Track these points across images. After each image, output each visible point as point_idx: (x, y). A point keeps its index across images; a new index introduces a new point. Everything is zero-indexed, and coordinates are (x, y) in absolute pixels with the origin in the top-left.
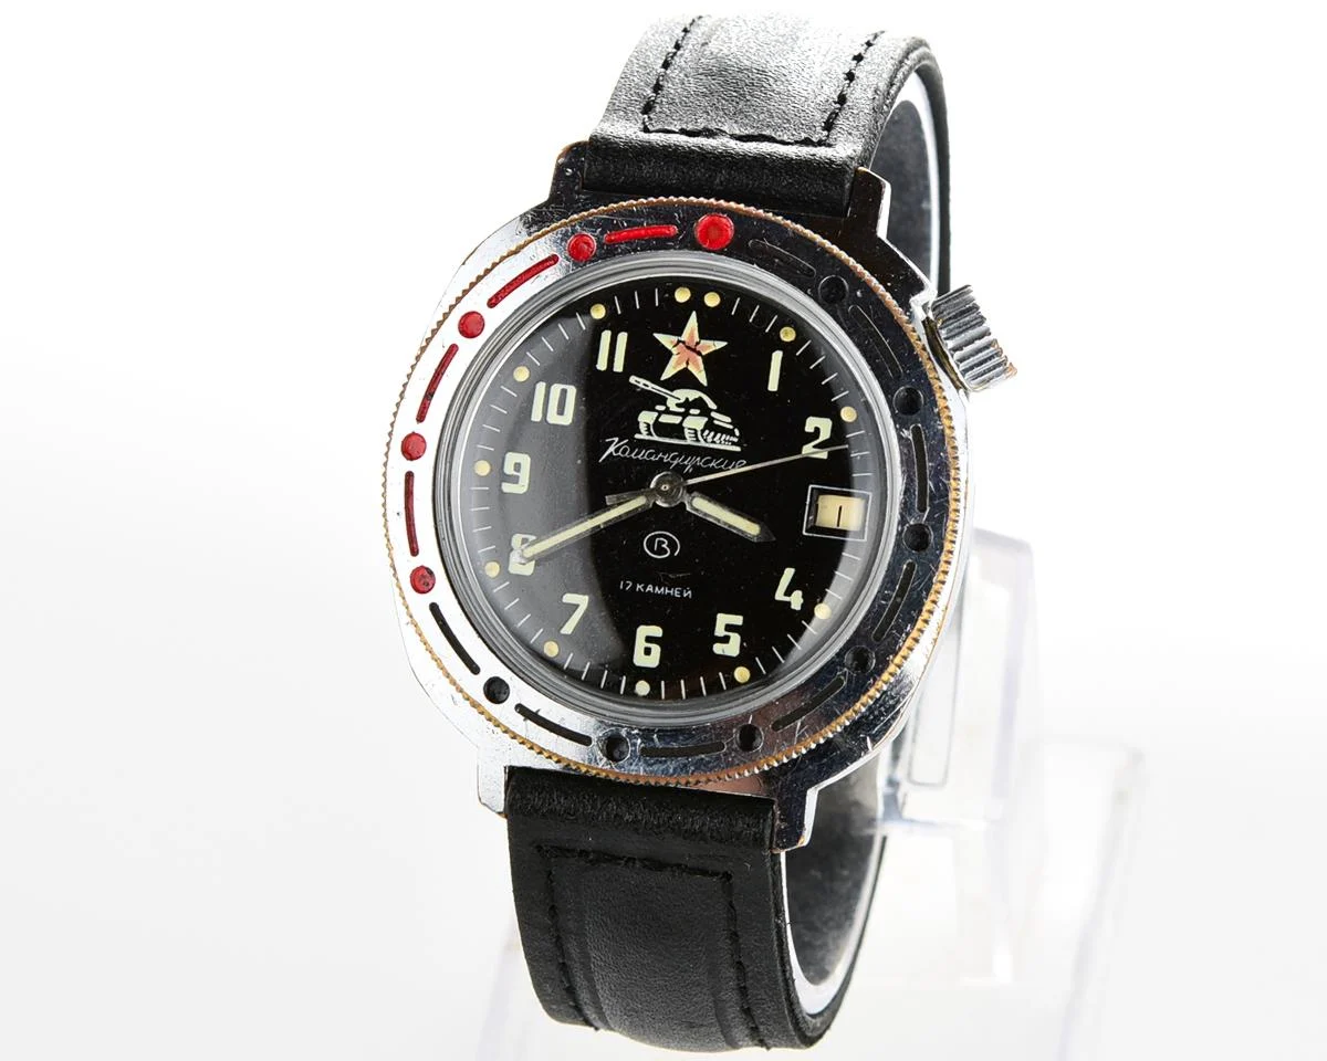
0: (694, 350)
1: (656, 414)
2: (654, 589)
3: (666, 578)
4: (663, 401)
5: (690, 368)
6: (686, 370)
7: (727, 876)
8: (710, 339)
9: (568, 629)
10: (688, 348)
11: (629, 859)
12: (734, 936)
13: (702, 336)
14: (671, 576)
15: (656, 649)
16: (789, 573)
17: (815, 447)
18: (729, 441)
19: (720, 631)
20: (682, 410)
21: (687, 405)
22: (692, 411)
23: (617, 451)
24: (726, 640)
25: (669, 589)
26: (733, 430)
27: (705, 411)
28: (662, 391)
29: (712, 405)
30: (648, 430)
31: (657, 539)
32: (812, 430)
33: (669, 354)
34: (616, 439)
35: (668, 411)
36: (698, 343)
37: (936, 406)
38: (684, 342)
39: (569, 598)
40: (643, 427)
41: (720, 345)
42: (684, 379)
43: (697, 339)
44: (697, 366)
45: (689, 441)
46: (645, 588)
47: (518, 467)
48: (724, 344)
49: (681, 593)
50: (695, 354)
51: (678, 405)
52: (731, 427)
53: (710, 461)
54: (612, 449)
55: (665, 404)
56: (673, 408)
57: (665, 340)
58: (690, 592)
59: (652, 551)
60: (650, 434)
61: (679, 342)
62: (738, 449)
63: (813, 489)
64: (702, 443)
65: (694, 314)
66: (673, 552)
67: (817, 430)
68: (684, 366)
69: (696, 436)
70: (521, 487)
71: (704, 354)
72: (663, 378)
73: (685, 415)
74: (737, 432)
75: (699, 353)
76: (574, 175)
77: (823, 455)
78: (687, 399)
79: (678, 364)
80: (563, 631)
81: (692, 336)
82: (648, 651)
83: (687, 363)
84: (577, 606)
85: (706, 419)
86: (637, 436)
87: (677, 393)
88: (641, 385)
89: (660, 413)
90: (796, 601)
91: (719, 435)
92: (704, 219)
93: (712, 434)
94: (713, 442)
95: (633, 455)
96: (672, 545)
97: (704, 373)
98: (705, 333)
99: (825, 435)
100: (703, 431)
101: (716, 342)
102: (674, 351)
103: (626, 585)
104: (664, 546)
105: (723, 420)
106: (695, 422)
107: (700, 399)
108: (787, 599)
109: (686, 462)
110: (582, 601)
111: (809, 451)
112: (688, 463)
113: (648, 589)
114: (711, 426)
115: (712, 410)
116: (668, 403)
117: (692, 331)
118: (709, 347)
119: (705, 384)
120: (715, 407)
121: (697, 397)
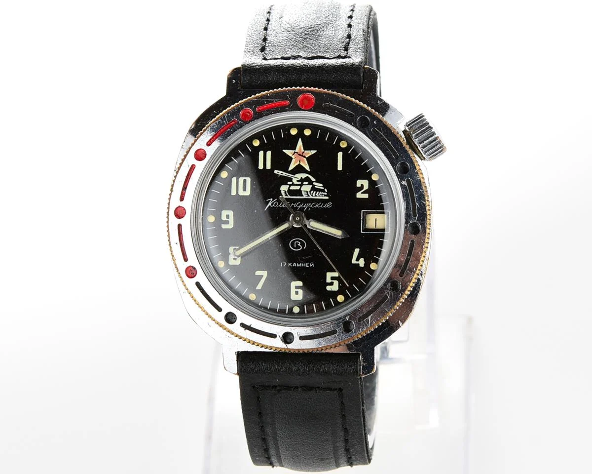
1: (288, 186)
2: (296, 265)
3: (301, 259)
4: (291, 180)
5: (301, 164)
6: (299, 165)
7: (341, 390)
9: (259, 287)
10: (300, 155)
11: (295, 387)
12: (344, 416)
13: (305, 149)
14: (304, 258)
15: (301, 292)
16: (357, 251)
17: (362, 193)
18: (323, 195)
19: (328, 280)
20: (300, 183)
21: (302, 180)
22: (304, 183)
23: (272, 204)
24: (332, 284)
25: (304, 264)
26: (324, 190)
27: (310, 183)
28: (290, 175)
29: (313, 179)
30: (286, 193)
31: (295, 242)
32: (360, 186)
33: (291, 159)
34: (272, 199)
35: (293, 184)
36: (303, 152)
37: (416, 169)
38: (297, 153)
39: (258, 273)
40: (283, 193)
41: (314, 152)
42: (299, 169)
43: (303, 150)
44: (304, 163)
45: (305, 196)
46: (292, 265)
47: (228, 216)
49: (309, 265)
51: (298, 181)
52: (323, 188)
53: (315, 205)
54: (270, 204)
56: (296, 182)
57: (289, 152)
58: (313, 264)
59: (294, 248)
60: (286, 195)
61: (295, 152)
62: (327, 198)
63: (363, 212)
64: (311, 197)
65: (300, 139)
66: (303, 247)
67: (362, 185)
68: (299, 163)
69: (308, 194)
70: (231, 225)
71: (307, 157)
72: (289, 170)
73: (301, 185)
74: (326, 190)
75: (304, 157)
76: (236, 83)
77: (366, 196)
78: (302, 178)
79: (296, 162)
80: (257, 288)
81: (300, 149)
82: (297, 293)
83: (300, 162)
84: (263, 276)
85: (311, 186)
86: (281, 197)
87: (296, 176)
88: (280, 174)
89: (290, 185)
90: (362, 263)
91: (318, 192)
92: (301, 96)
93: (315, 192)
94: (316, 196)
95: (280, 206)
96: (303, 244)
97: (308, 165)
99: (366, 187)
100: (310, 191)
101: (312, 151)
102: (293, 157)
103: (283, 264)
104: (299, 245)
105: (319, 186)
106: (306, 188)
107: (307, 177)
108: (357, 262)
109: (304, 206)
110: (264, 274)
111: (359, 195)
112: (306, 207)
113: (294, 265)
114: (314, 189)
115: (314, 182)
116: (293, 180)
117: (300, 147)
118: (309, 153)
119: (309, 170)
120: (314, 180)
121: (306, 176)
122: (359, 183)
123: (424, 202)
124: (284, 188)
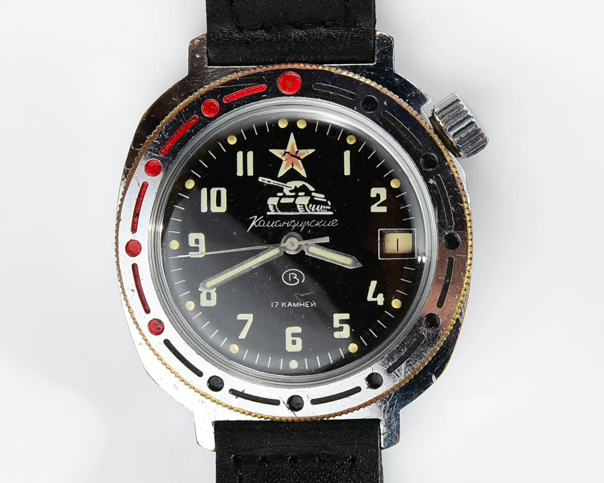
0: (295, 157)
1: (278, 198)
2: (292, 304)
3: (299, 296)
4: (281, 190)
5: (295, 168)
6: (292, 169)
8: (304, 149)
9: (243, 335)
10: (292, 156)
13: (299, 148)
14: (301, 295)
15: (299, 341)
16: (374, 284)
17: (378, 206)
18: (325, 209)
19: (336, 324)
20: (294, 194)
21: (296, 190)
22: (300, 194)
23: (257, 224)
24: (341, 329)
25: (302, 303)
26: (327, 202)
27: (308, 193)
28: (280, 184)
29: (311, 188)
30: (275, 208)
31: (290, 274)
32: (375, 196)
33: (281, 161)
34: (256, 217)
35: (285, 196)
36: (297, 152)
37: (446, 161)
38: (288, 153)
39: (241, 317)
40: (271, 208)
41: (311, 151)
42: (292, 175)
43: (296, 149)
44: (299, 166)
45: (301, 212)
46: (287, 304)
47: (197, 241)
48: (313, 150)
49: (310, 305)
50: (296, 159)
51: (291, 191)
52: (325, 200)
53: (316, 223)
54: (254, 223)
55: (282, 192)
56: (288, 193)
57: (277, 153)
58: (315, 303)
59: (288, 282)
60: (276, 211)
61: (285, 153)
62: (331, 213)
63: (381, 231)
64: (309, 213)
65: (292, 134)
66: (300, 281)
67: (378, 195)
68: (291, 167)
69: (305, 209)
70: (201, 253)
71: (302, 158)
72: (279, 176)
73: (296, 197)
74: (329, 203)
75: (299, 158)
76: (202, 58)
77: (384, 209)
78: (296, 187)
79: (287, 165)
80: (240, 337)
81: (293, 148)
82: (294, 342)
83: (293, 165)
84: (247, 321)
85: (309, 198)
86: (268, 213)
87: (289, 184)
88: (266, 182)
89: (281, 198)
90: (380, 300)
91: (318, 206)
93: (314, 206)
94: (316, 211)
95: (267, 225)
96: (300, 276)
97: (303, 170)
98: (301, 145)
99: (383, 198)
100: (308, 205)
101: (308, 150)
102: (283, 158)
103: (275, 304)
104: (295, 277)
105: (320, 197)
106: (303, 200)
107: (304, 185)
108: (374, 299)
109: (301, 225)
110: (249, 317)
111: (375, 209)
112: (302, 226)
113: (289, 305)
114: (313, 201)
115: (312, 192)
116: (284, 191)
117: (293, 145)
118: (304, 154)
119: (305, 176)
120: (313, 190)
121: (302, 185)
122: (374, 192)
123: (462, 205)
124: (272, 201)
